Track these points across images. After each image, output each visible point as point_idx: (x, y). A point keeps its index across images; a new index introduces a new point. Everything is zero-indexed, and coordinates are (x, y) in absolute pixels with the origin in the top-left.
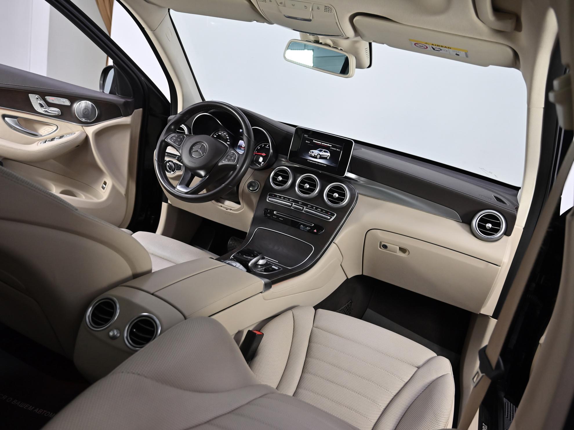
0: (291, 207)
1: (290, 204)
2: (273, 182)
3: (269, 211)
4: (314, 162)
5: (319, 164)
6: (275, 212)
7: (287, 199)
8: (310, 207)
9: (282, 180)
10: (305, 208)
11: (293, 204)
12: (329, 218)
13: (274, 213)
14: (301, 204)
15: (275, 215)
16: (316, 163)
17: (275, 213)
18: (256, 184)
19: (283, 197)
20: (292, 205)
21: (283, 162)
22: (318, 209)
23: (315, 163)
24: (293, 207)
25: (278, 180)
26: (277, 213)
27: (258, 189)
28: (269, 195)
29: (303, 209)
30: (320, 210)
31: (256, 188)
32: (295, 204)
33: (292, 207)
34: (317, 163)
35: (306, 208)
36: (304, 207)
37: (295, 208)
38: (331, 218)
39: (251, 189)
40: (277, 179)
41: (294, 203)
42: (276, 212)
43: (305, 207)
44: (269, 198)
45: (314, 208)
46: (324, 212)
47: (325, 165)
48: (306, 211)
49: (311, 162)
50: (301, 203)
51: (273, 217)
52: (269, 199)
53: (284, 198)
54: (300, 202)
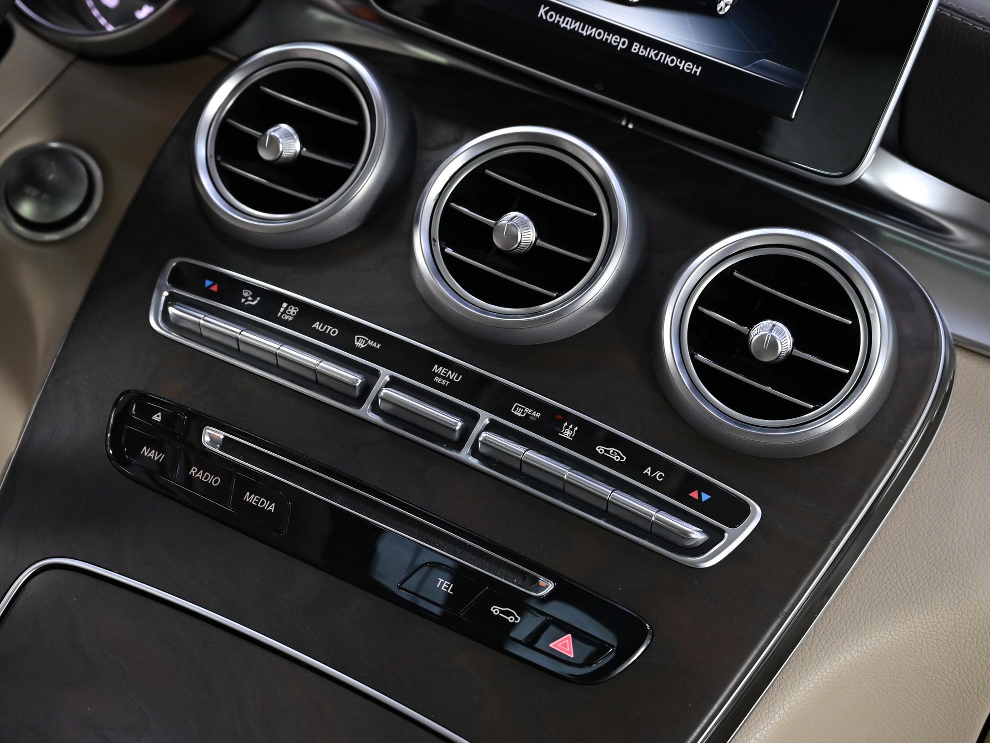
0: (359, 402)
1: (354, 378)
2: (220, 170)
3: (157, 418)
4: (593, 32)
5: (636, 48)
6: (210, 436)
7: (333, 331)
8: (524, 422)
9: (299, 157)
10: (487, 428)
11: (376, 374)
12: (697, 535)
13: (206, 439)
14: (452, 389)
15: (207, 460)
16: (613, 39)
17: (213, 441)
18: (70, 174)
19: (293, 310)
20: (366, 389)
21: (322, 16)
22: (600, 449)
23: (605, 36)
24: (375, 408)
25: (265, 155)
26: (226, 444)
27: (85, 220)
28: (176, 279)
29: (466, 432)
30: (616, 455)
31: (70, 208)
32: (394, 383)
33: (367, 405)
34: (621, 43)
35: (493, 427)
36: (476, 417)
37: (395, 414)
38: (715, 536)
39: (26, 209)
40: (254, 142)
41: (385, 374)
42: (220, 435)
43: (485, 418)
44: (172, 300)
45: (567, 434)
46: (651, 482)
47: (686, 66)
48: (493, 458)
49: (568, 24)
50: (452, 376)
51: (190, 481)
52: (172, 310)
53: (307, 315)
54: (441, 370)
